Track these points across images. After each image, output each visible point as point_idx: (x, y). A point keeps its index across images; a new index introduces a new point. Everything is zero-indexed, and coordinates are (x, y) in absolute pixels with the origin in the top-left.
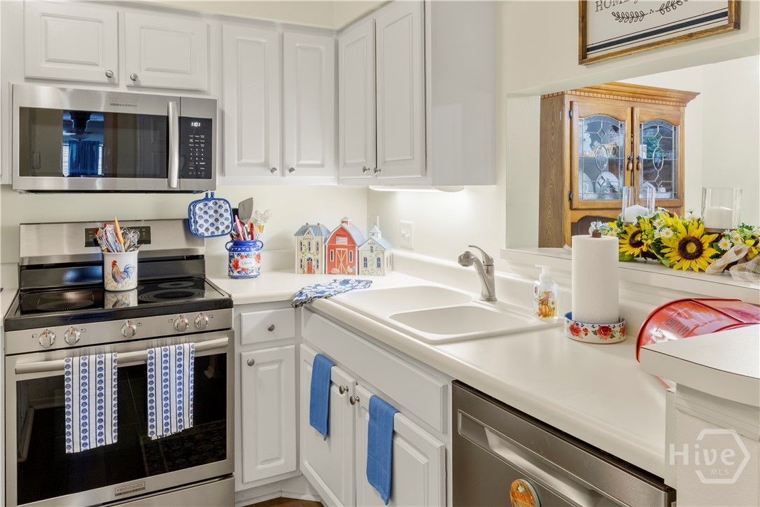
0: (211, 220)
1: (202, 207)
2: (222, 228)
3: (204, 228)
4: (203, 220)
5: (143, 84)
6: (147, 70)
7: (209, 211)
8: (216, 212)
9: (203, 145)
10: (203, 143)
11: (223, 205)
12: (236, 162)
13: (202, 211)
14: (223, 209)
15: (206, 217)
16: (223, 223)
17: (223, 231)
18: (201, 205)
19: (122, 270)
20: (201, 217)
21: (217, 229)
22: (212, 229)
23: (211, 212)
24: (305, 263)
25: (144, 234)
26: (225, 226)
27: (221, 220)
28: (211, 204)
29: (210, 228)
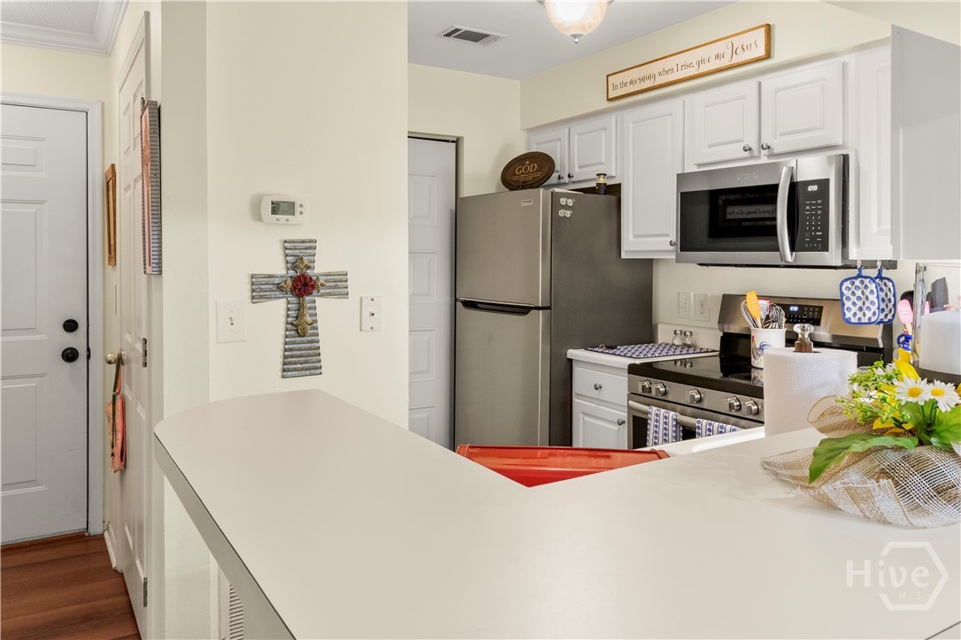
0: (859, 304)
1: (850, 286)
2: (869, 314)
3: (852, 313)
4: (850, 302)
5: (777, 151)
7: (856, 291)
8: (863, 293)
9: (819, 212)
10: (819, 209)
11: (868, 284)
12: (875, 229)
13: (851, 292)
14: (869, 290)
15: (854, 299)
16: (868, 308)
17: (870, 319)
18: (848, 284)
19: (758, 347)
20: (848, 299)
21: (864, 315)
22: (860, 315)
23: (859, 293)
25: (816, 314)
26: (872, 312)
27: (867, 304)
28: (857, 282)
29: (858, 312)
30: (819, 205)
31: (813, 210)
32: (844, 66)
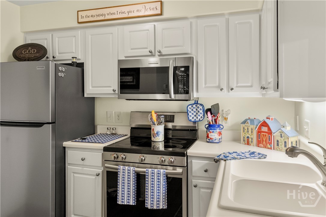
0: (195, 114)
1: (191, 107)
2: (199, 118)
3: (192, 117)
4: (191, 113)
5: (163, 53)
6: (165, 47)
7: (193, 109)
8: (197, 110)
9: (185, 79)
10: (185, 78)
11: (199, 107)
12: (204, 86)
13: (191, 109)
14: (199, 109)
15: (192, 112)
16: (199, 115)
17: (200, 119)
18: (190, 106)
19: (156, 133)
20: (190, 112)
21: (197, 118)
22: (195, 118)
23: (195, 110)
24: (246, 139)
25: (172, 118)
26: (200, 117)
27: (199, 114)
28: (194, 106)
29: (194, 117)
30: (185, 76)
31: (183, 78)
32: (191, 23)
